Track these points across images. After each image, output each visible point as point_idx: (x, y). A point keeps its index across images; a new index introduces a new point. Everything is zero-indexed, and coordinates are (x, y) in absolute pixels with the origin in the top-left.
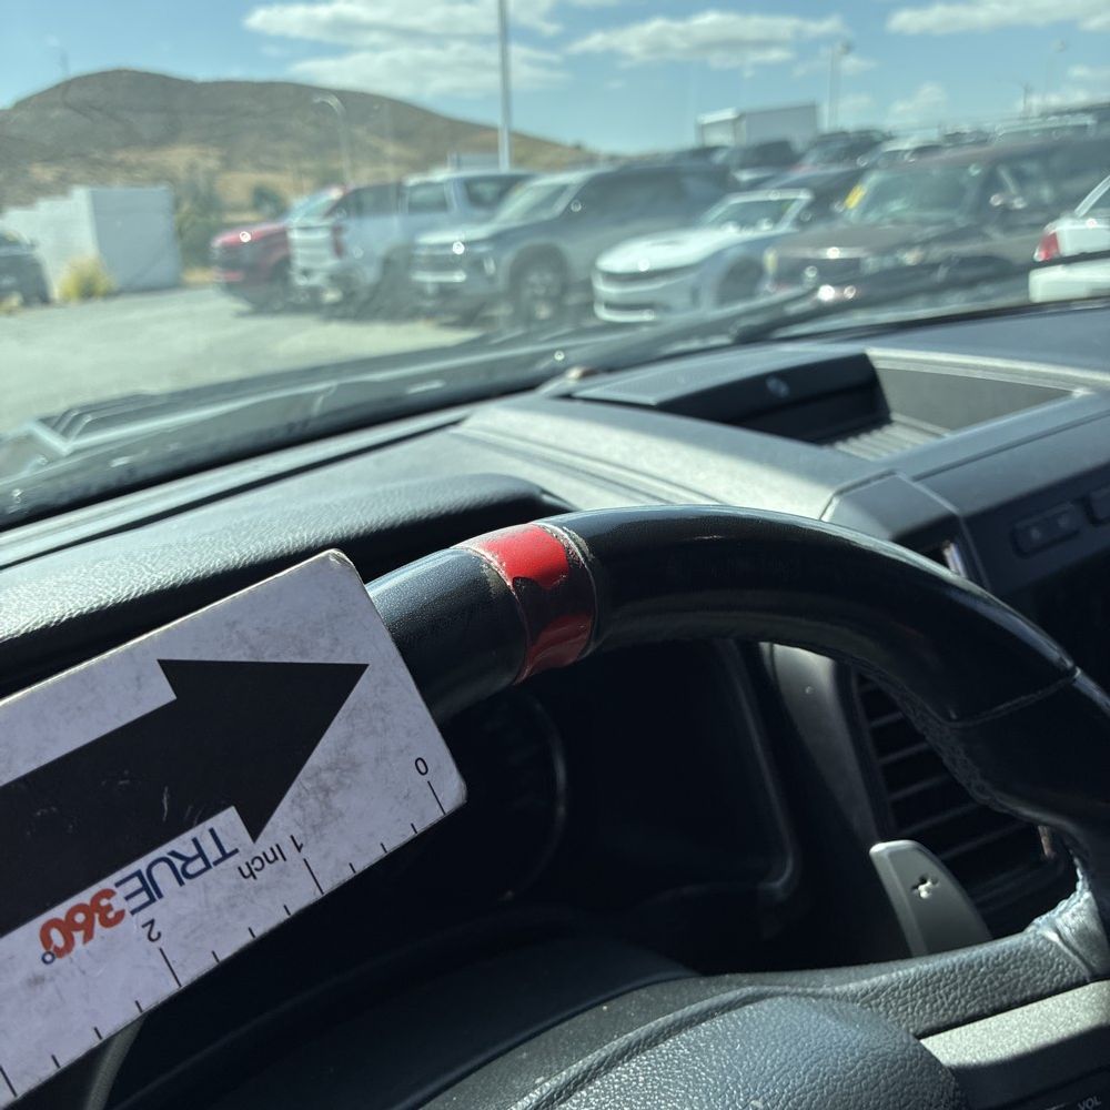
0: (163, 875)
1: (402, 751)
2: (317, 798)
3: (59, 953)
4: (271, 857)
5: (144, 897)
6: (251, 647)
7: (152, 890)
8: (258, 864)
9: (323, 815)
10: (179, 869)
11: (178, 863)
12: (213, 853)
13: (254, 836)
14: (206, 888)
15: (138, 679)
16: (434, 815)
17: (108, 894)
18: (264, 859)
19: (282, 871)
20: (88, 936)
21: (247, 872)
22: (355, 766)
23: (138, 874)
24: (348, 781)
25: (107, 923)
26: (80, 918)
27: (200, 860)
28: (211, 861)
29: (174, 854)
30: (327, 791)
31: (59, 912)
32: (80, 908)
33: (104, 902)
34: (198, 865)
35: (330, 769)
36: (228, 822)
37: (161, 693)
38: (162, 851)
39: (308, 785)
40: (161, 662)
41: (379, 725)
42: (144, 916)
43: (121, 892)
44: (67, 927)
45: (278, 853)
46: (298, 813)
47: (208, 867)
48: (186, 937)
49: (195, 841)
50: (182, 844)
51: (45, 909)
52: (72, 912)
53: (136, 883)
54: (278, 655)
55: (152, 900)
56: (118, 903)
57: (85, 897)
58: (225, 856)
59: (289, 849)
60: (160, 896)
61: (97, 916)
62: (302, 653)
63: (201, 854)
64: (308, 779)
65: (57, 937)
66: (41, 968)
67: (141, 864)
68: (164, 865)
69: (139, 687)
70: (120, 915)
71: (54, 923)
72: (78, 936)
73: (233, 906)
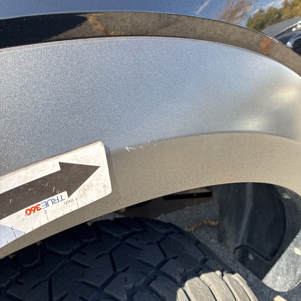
0: (50, 203)
1: (102, 183)
2: (83, 191)
3: (29, 215)
4: (71, 201)
5: (46, 206)
6: (78, 161)
7: (47, 205)
8: (68, 202)
9: (83, 194)
10: (53, 202)
11: (53, 201)
12: (60, 199)
13: (69, 197)
14: (57, 205)
15: (54, 165)
16: (104, 195)
17: (39, 205)
18: (69, 201)
19: (72, 203)
20: (34, 212)
21: (66, 203)
22: (92, 186)
23: (46, 202)
24: (89, 188)
25: (38, 210)
26: (33, 209)
27: (57, 200)
28: (59, 201)
29: (53, 199)
30: (85, 190)
31: (30, 207)
32: (34, 207)
33: (38, 206)
34: (57, 201)
35: (87, 186)
36: (65, 194)
37: (58, 168)
38: (51, 198)
39: (82, 189)
40: (59, 163)
41: (99, 178)
42: (45, 209)
43: (42, 205)
44: (30, 210)
45: (72, 200)
46: (78, 193)
47: (59, 202)
48: (52, 213)
49: (57, 197)
50: (55, 197)
51: (27, 207)
52: (32, 208)
53: (45, 204)
54: (83, 163)
55: (47, 206)
56: (40, 207)
57: (35, 205)
58: (62, 200)
59: (75, 200)
60: (48, 206)
61: (36, 209)
62: (88, 163)
63: (58, 199)
64: (82, 187)
65: (28, 212)
66: (25, 217)
67: (46, 200)
68: (51, 201)
69: (54, 167)
70: (41, 209)
71: (28, 209)
72: (32, 212)
73: (61, 209)
